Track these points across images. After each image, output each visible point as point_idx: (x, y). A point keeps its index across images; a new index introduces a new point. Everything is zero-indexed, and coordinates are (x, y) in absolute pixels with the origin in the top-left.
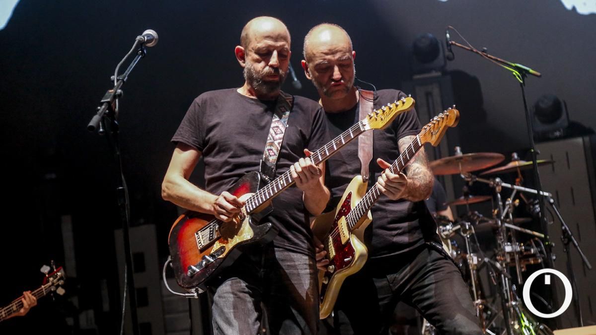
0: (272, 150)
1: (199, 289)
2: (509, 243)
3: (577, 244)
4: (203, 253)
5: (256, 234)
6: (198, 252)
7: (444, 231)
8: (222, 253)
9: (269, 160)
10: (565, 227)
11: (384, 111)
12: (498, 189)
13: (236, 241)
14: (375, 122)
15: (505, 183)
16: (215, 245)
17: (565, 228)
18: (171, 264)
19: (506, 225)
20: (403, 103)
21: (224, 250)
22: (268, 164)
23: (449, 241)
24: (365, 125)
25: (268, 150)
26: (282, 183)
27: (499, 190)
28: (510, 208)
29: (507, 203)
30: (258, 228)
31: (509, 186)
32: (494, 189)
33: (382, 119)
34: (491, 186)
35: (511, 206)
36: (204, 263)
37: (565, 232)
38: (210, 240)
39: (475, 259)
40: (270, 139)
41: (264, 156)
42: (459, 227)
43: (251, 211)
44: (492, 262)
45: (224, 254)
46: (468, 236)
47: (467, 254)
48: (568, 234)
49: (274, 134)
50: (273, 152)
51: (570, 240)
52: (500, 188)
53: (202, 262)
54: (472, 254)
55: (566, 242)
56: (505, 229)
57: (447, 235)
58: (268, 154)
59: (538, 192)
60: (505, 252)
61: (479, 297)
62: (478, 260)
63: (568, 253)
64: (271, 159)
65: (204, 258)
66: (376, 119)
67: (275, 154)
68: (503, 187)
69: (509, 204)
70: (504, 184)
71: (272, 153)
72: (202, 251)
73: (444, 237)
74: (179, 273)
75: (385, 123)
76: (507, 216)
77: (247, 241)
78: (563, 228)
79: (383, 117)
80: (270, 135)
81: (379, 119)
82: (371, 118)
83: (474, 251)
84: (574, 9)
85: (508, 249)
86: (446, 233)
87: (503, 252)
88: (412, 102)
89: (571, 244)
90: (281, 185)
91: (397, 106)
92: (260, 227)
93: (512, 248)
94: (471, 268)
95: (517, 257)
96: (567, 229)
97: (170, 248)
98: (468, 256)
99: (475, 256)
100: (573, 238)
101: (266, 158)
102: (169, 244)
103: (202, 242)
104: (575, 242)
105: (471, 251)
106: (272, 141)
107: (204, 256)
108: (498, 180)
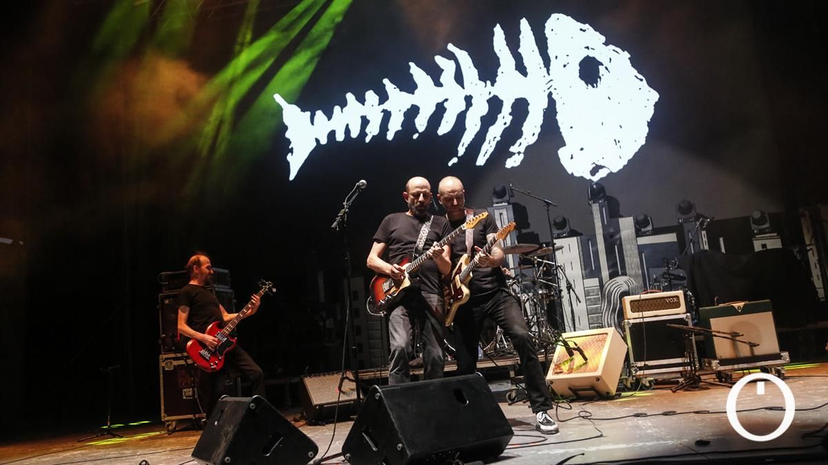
2: (541, 289)
6: (383, 293)
15: (539, 259)
16: (392, 290)
18: (371, 300)
19: (540, 280)
27: (536, 262)
28: (541, 271)
29: (540, 269)
31: (541, 260)
32: (534, 262)
34: (532, 260)
38: (389, 287)
41: (417, 245)
53: (386, 298)
56: (539, 282)
63: (569, 293)
65: (386, 296)
68: (538, 261)
72: (385, 293)
74: (375, 304)
76: (540, 275)
80: (421, 234)
84: (572, 174)
85: (540, 292)
95: (544, 296)
102: (370, 289)
103: (385, 288)
108: (535, 257)
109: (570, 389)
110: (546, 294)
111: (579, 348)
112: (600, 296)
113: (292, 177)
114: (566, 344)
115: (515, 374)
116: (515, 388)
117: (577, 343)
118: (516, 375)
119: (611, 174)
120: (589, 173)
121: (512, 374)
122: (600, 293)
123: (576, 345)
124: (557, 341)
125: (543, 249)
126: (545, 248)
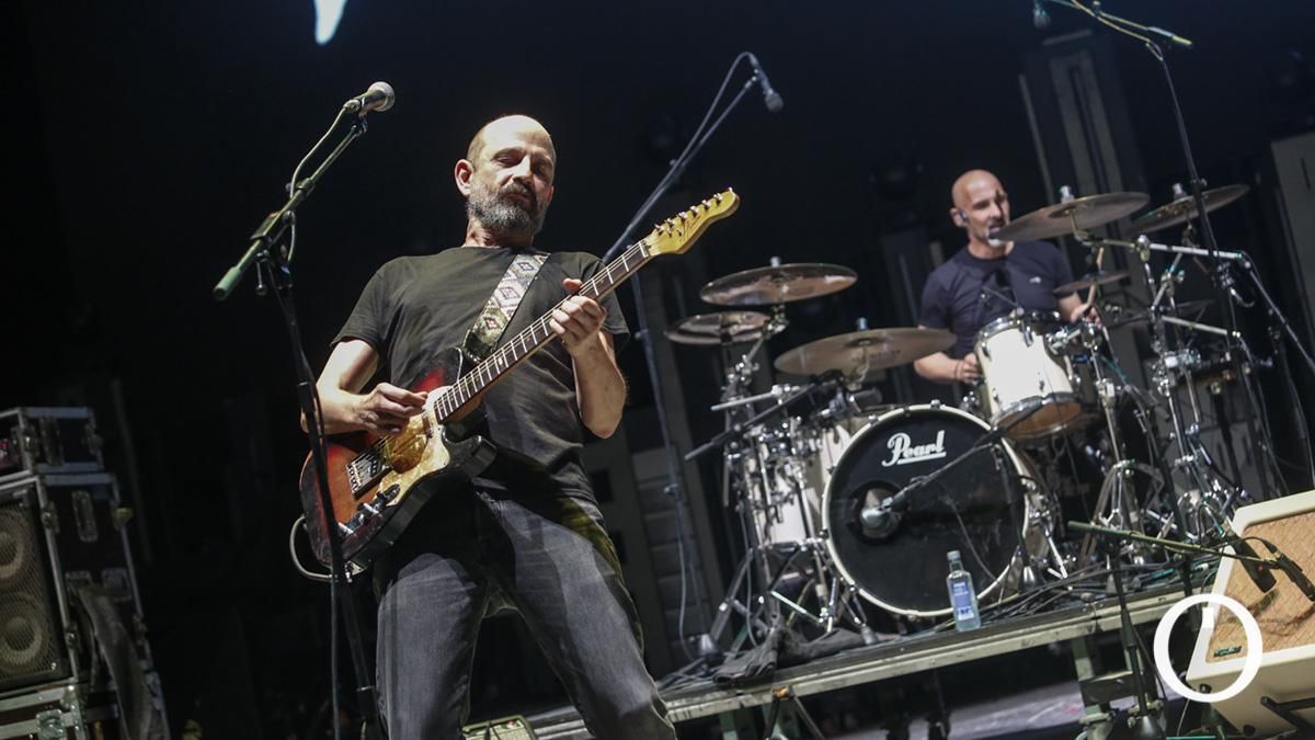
0: (491, 319)
1: (354, 565)
2: (1171, 352)
4: (360, 500)
5: (453, 458)
6: (352, 499)
7: (1053, 342)
8: (395, 496)
9: (484, 334)
10: (1275, 309)
11: (683, 220)
12: (1144, 256)
13: (419, 473)
14: (668, 240)
15: (1156, 243)
16: (381, 484)
17: (1275, 313)
18: (305, 526)
19: (1165, 318)
20: (718, 202)
21: (398, 493)
22: (482, 339)
23: (1066, 359)
24: (650, 247)
25: (485, 319)
26: (501, 363)
27: (1146, 257)
28: (1168, 287)
29: (1163, 278)
30: (456, 447)
31: (1165, 248)
32: (1136, 256)
33: (680, 234)
34: (1131, 252)
35: (1171, 283)
36: (362, 516)
37: (1275, 318)
38: (372, 476)
39: (1110, 387)
40: (493, 304)
41: (476, 327)
42: (1078, 332)
43: (445, 418)
45: (397, 499)
46: (1096, 348)
47: (1097, 379)
48: (1280, 322)
49: (501, 298)
50: (495, 323)
51: (1283, 333)
52: (1148, 253)
53: (358, 516)
54: (1104, 380)
55: (1277, 337)
56: (1162, 327)
57: (1059, 349)
58: (484, 323)
59: (1211, 253)
60: (1165, 369)
61: (1123, 455)
62: (1116, 390)
64: (489, 333)
65: (361, 507)
66: (670, 235)
67: (498, 327)
68: (1153, 252)
69: (1166, 281)
70: (1155, 246)
71: (492, 324)
72: (358, 495)
73: (1055, 352)
74: (319, 540)
75: (686, 240)
76: (1165, 300)
77: (438, 472)
79: (682, 231)
80: (493, 299)
81: (675, 234)
82: (660, 234)
83: (1108, 374)
86: (1057, 345)
87: (1162, 369)
88: (734, 199)
90: (499, 366)
91: (707, 208)
92: (460, 446)
93: (1178, 359)
94: (1105, 404)
95: (1187, 375)
96: (1278, 313)
97: (303, 496)
98: (1098, 383)
99: (1110, 382)
100: (1288, 328)
101: (478, 330)
102: (301, 489)
103: (358, 481)
105: (1103, 374)
106: (497, 306)
107: (362, 504)
108: (1142, 239)
109: (1269, 703)
110: (1190, 367)
111: (1283, 558)
113: (325, 30)
114: (1243, 550)
115: (1094, 666)
116: (1098, 715)
117: (1275, 542)
118: (1098, 671)
121: (1084, 668)
123: (1272, 549)
124: (1214, 542)
125: (1176, 202)
126: (1183, 200)
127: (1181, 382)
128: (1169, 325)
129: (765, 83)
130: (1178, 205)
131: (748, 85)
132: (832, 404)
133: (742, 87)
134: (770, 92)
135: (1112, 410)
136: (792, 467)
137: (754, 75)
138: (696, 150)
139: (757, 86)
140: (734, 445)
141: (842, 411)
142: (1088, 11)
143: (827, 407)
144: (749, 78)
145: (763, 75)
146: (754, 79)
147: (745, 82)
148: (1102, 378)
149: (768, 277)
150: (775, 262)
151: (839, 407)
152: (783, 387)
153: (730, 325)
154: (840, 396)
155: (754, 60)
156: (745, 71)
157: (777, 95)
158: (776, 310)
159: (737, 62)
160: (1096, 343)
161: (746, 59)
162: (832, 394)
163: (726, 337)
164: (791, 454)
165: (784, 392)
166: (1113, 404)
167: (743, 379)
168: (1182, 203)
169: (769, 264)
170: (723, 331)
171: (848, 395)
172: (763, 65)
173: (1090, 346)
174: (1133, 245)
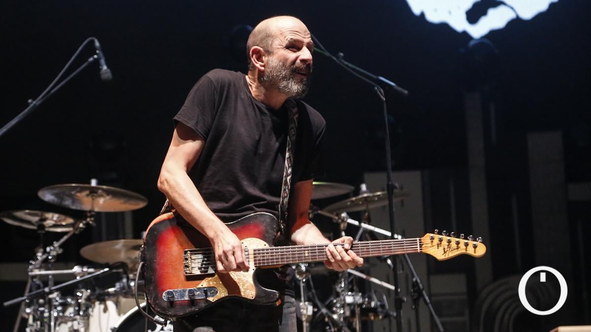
2: (350, 293)
3: (428, 301)
10: (416, 278)
15: (352, 219)
17: (416, 280)
27: (344, 227)
31: (356, 223)
32: (338, 225)
34: (335, 221)
37: (415, 284)
39: (310, 308)
44: (330, 314)
46: (304, 280)
47: (301, 301)
48: (419, 287)
51: (421, 295)
52: (346, 225)
54: (307, 303)
55: (415, 297)
60: (345, 302)
62: (313, 311)
63: (417, 310)
68: (349, 224)
70: (351, 221)
78: (414, 280)
83: (309, 300)
85: (349, 299)
87: (343, 302)
89: (421, 300)
93: (354, 298)
94: (303, 318)
95: (358, 310)
96: (419, 281)
98: (301, 304)
99: (311, 305)
100: (424, 293)
104: (427, 298)
105: (306, 299)
108: (344, 215)
110: (360, 305)
112: (466, 318)
119: (516, 23)
120: (464, 16)
122: (467, 312)
125: (360, 196)
126: (365, 195)
127: (353, 313)
128: (350, 274)
129: (103, 61)
130: (361, 198)
131: (91, 59)
132: (118, 285)
133: (86, 60)
134: (105, 68)
135: (308, 324)
136: (79, 324)
137: (96, 54)
138: (48, 95)
139: (97, 62)
140: (41, 301)
141: (124, 291)
142: (335, 58)
143: (114, 286)
144: (92, 56)
145: (101, 55)
146: (96, 56)
147: (90, 57)
148: (305, 301)
149: (87, 192)
150: (94, 183)
151: (123, 288)
152: (83, 268)
153: (45, 219)
154: (125, 280)
155: (97, 44)
156: (91, 50)
157: (109, 71)
158: (89, 215)
159: (85, 42)
160: (305, 277)
161: (92, 42)
162: (119, 279)
163: (41, 227)
164: (79, 314)
165: (83, 271)
166: (310, 319)
167: (50, 257)
168: (366, 197)
169: (89, 183)
170: (40, 223)
171: (130, 282)
172: (103, 48)
173: (300, 278)
174: (337, 218)
